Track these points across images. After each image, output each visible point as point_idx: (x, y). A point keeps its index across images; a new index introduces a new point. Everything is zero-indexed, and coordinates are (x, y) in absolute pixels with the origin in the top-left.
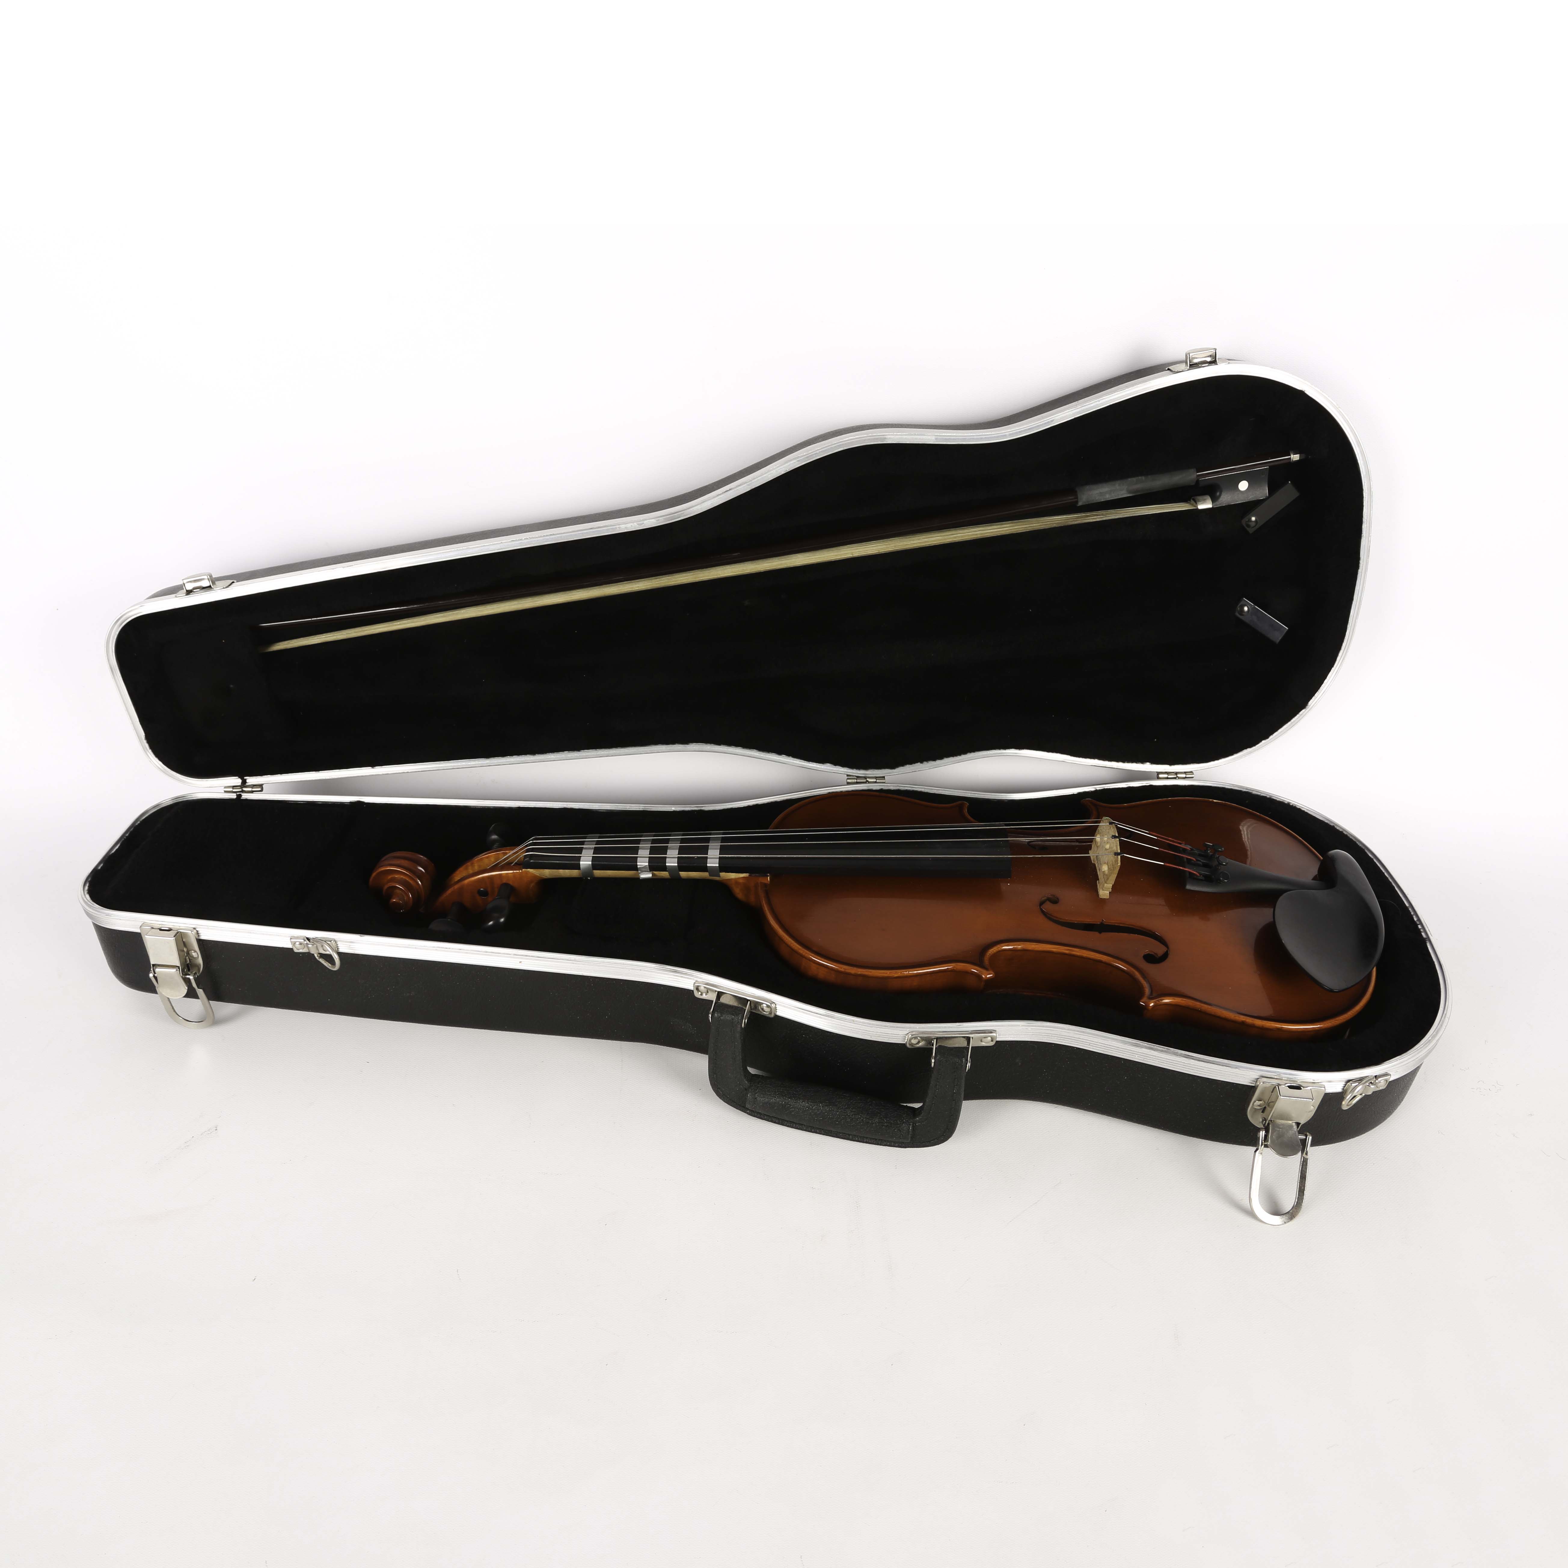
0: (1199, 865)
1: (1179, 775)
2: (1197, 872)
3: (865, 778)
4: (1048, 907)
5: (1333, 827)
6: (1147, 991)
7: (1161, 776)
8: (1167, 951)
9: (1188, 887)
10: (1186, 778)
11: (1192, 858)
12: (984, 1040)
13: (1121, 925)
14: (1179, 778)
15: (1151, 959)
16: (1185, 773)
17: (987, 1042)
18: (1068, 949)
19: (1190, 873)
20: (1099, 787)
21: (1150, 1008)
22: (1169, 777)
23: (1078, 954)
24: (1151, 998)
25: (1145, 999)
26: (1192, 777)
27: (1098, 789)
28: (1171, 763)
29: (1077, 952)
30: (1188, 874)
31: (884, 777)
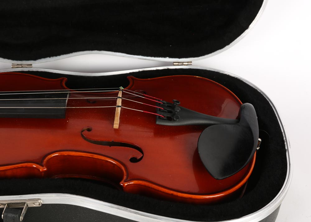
0: (166, 112)
1: (184, 63)
2: (163, 115)
3: (21, 65)
4: (86, 133)
5: (256, 90)
6: (125, 177)
7: (174, 64)
8: (143, 156)
9: (158, 123)
10: (188, 65)
11: (161, 108)
12: (35, 203)
13: (122, 142)
14: (184, 65)
15: (134, 160)
16: (188, 62)
17: (36, 205)
18: (91, 155)
19: (159, 116)
20: (141, 70)
21: (125, 186)
22: (179, 64)
23: (96, 157)
24: (126, 181)
25: (122, 182)
26: (191, 65)
27: (140, 71)
28: (180, 57)
29: (96, 156)
30: (158, 117)
31: (31, 65)
